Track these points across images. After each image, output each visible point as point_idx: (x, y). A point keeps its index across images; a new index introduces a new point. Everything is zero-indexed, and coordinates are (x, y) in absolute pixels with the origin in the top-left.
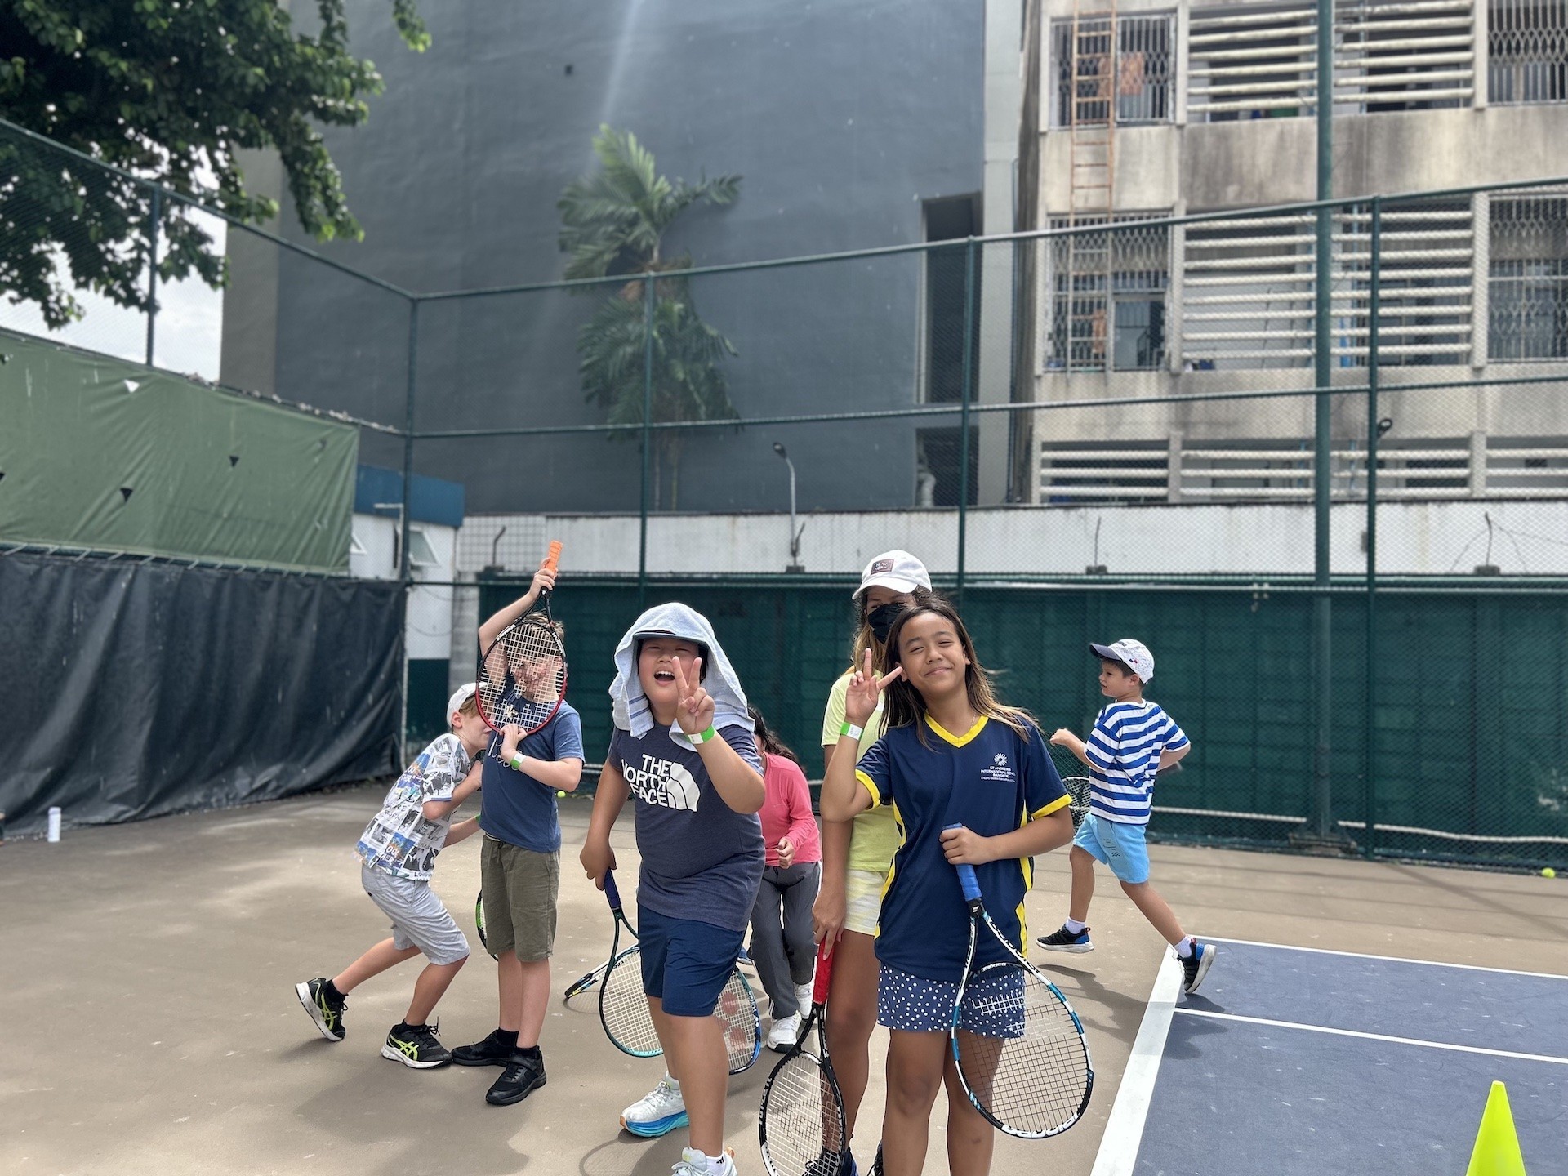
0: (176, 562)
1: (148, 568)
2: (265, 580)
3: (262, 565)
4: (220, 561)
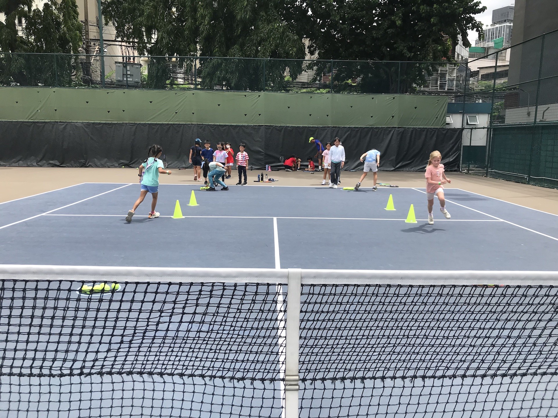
0: (403, 128)
1: (397, 129)
2: (423, 130)
3: (422, 127)
4: (412, 127)
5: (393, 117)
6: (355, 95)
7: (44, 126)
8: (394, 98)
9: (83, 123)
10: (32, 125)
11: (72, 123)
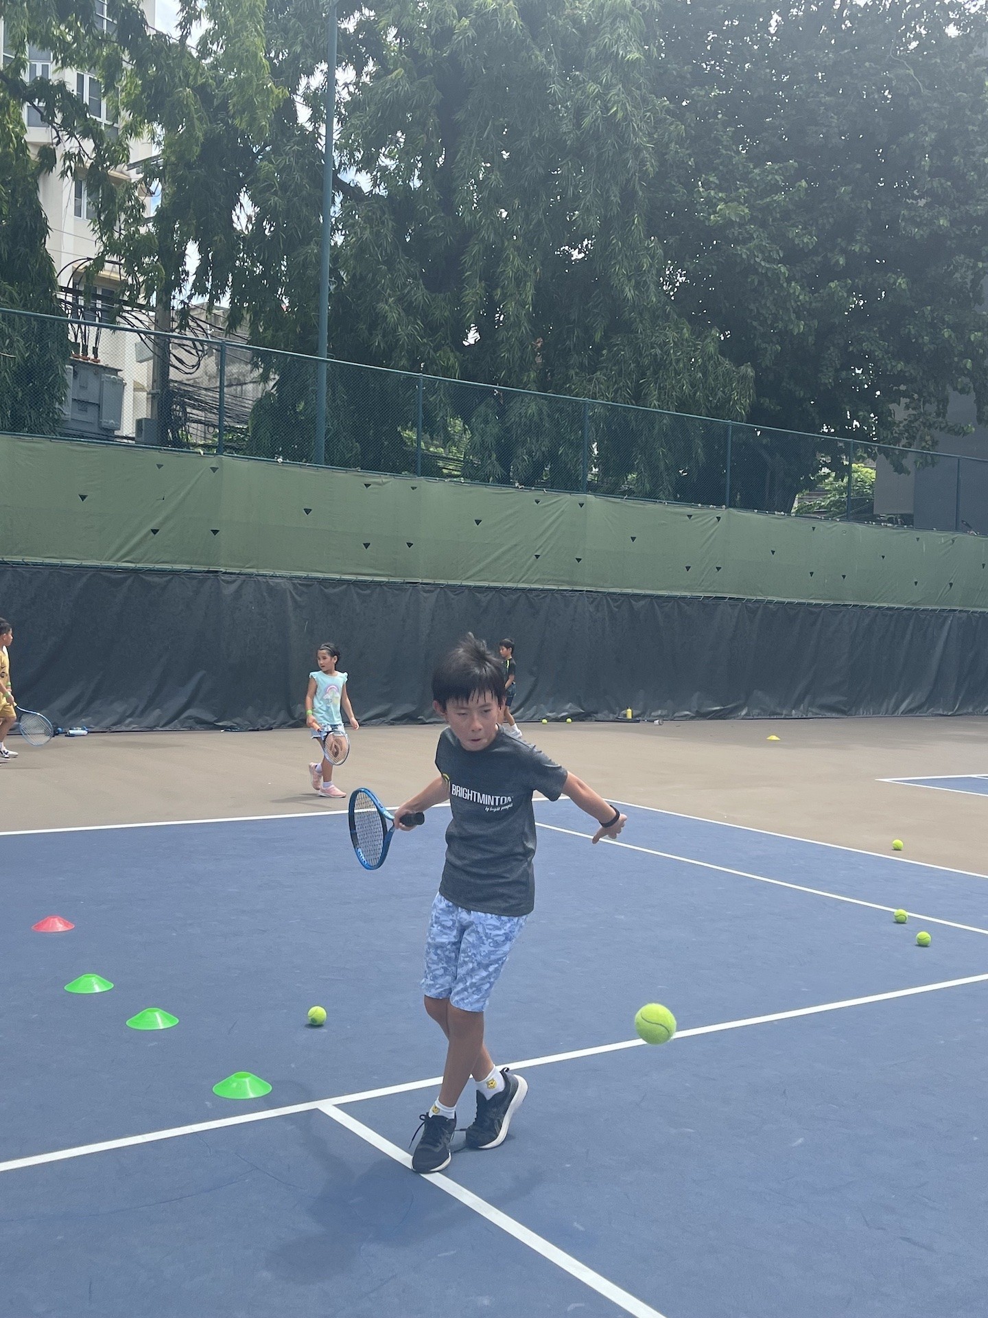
0: (965, 611)
1: (958, 614)
5: (951, 584)
6: (889, 529)
8: (953, 541)
9: (291, 578)
11: (260, 579)
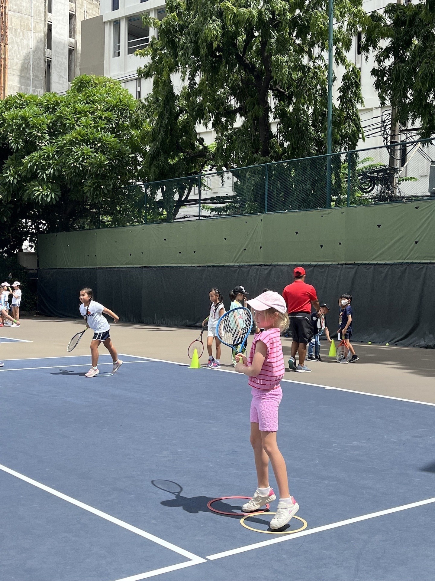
7: (249, 270)
10: (237, 270)
11: (278, 267)
